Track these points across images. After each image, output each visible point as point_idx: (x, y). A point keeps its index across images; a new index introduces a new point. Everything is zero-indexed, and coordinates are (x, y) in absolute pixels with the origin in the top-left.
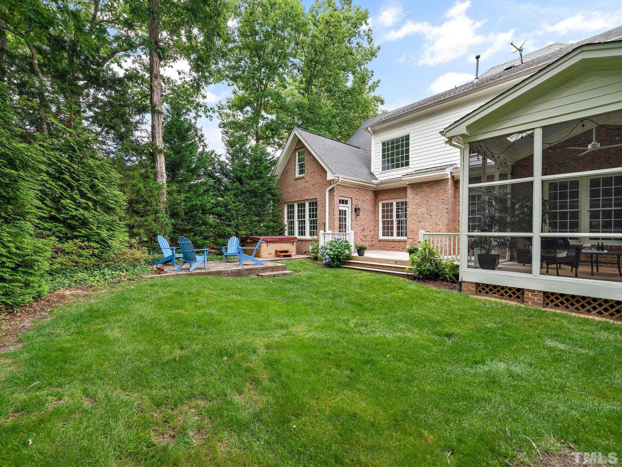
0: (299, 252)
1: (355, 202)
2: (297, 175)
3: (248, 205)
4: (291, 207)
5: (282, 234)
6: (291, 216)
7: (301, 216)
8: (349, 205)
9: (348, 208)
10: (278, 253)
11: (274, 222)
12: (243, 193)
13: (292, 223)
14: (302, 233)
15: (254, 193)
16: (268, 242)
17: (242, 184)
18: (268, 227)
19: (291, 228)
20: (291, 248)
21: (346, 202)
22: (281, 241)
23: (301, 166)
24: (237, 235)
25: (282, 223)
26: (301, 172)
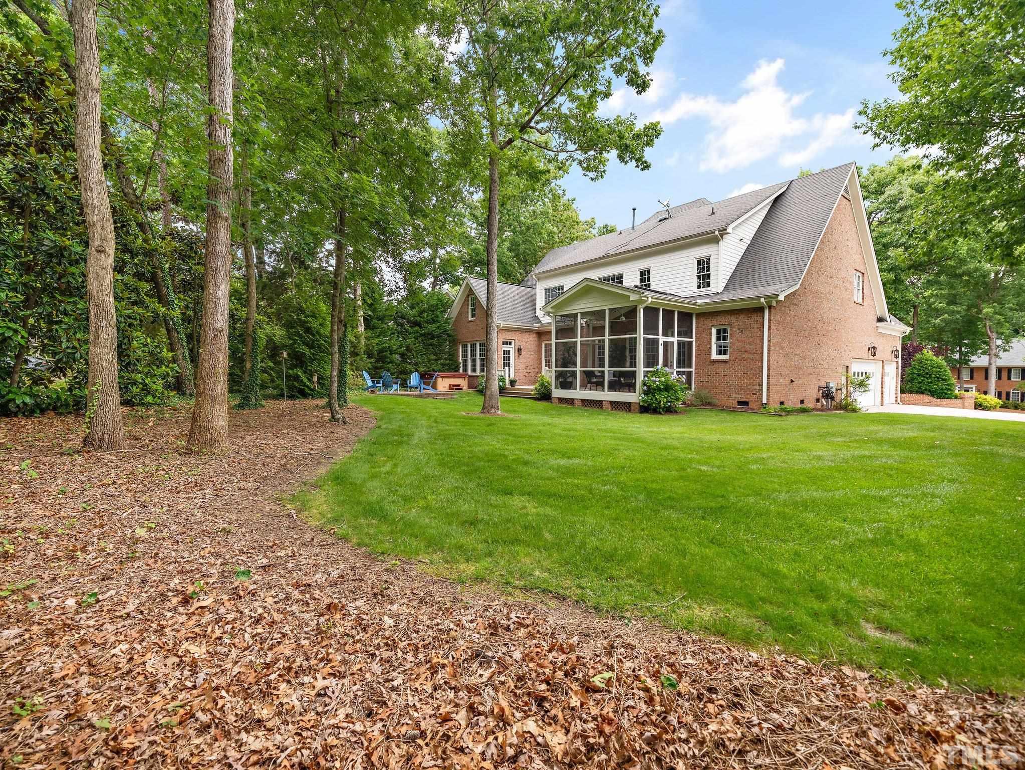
0: (470, 387)
1: (518, 343)
2: (470, 318)
3: (426, 345)
4: (465, 347)
5: (458, 371)
6: (465, 355)
7: (473, 355)
8: (513, 345)
9: (512, 349)
10: (451, 387)
11: (450, 360)
12: (422, 335)
13: (466, 361)
14: (474, 370)
15: (431, 335)
16: (443, 377)
17: (421, 327)
18: (443, 365)
19: (465, 366)
20: (463, 383)
21: (510, 343)
22: (454, 377)
23: (473, 310)
24: (417, 371)
25: (457, 361)
26: (473, 316)
